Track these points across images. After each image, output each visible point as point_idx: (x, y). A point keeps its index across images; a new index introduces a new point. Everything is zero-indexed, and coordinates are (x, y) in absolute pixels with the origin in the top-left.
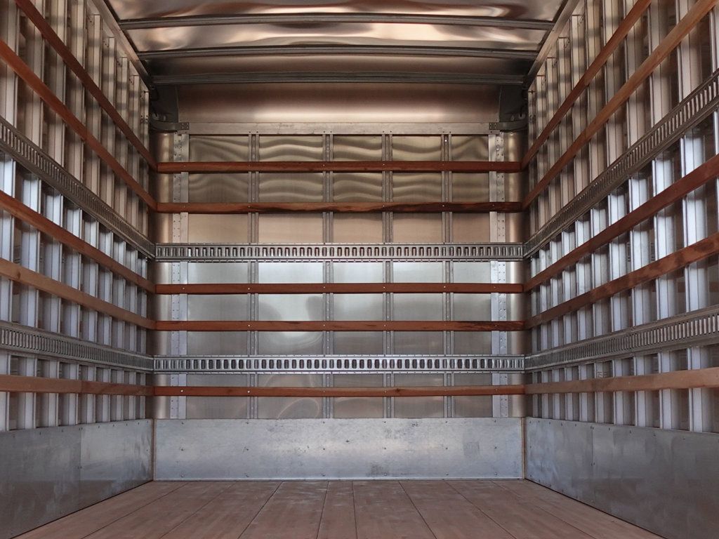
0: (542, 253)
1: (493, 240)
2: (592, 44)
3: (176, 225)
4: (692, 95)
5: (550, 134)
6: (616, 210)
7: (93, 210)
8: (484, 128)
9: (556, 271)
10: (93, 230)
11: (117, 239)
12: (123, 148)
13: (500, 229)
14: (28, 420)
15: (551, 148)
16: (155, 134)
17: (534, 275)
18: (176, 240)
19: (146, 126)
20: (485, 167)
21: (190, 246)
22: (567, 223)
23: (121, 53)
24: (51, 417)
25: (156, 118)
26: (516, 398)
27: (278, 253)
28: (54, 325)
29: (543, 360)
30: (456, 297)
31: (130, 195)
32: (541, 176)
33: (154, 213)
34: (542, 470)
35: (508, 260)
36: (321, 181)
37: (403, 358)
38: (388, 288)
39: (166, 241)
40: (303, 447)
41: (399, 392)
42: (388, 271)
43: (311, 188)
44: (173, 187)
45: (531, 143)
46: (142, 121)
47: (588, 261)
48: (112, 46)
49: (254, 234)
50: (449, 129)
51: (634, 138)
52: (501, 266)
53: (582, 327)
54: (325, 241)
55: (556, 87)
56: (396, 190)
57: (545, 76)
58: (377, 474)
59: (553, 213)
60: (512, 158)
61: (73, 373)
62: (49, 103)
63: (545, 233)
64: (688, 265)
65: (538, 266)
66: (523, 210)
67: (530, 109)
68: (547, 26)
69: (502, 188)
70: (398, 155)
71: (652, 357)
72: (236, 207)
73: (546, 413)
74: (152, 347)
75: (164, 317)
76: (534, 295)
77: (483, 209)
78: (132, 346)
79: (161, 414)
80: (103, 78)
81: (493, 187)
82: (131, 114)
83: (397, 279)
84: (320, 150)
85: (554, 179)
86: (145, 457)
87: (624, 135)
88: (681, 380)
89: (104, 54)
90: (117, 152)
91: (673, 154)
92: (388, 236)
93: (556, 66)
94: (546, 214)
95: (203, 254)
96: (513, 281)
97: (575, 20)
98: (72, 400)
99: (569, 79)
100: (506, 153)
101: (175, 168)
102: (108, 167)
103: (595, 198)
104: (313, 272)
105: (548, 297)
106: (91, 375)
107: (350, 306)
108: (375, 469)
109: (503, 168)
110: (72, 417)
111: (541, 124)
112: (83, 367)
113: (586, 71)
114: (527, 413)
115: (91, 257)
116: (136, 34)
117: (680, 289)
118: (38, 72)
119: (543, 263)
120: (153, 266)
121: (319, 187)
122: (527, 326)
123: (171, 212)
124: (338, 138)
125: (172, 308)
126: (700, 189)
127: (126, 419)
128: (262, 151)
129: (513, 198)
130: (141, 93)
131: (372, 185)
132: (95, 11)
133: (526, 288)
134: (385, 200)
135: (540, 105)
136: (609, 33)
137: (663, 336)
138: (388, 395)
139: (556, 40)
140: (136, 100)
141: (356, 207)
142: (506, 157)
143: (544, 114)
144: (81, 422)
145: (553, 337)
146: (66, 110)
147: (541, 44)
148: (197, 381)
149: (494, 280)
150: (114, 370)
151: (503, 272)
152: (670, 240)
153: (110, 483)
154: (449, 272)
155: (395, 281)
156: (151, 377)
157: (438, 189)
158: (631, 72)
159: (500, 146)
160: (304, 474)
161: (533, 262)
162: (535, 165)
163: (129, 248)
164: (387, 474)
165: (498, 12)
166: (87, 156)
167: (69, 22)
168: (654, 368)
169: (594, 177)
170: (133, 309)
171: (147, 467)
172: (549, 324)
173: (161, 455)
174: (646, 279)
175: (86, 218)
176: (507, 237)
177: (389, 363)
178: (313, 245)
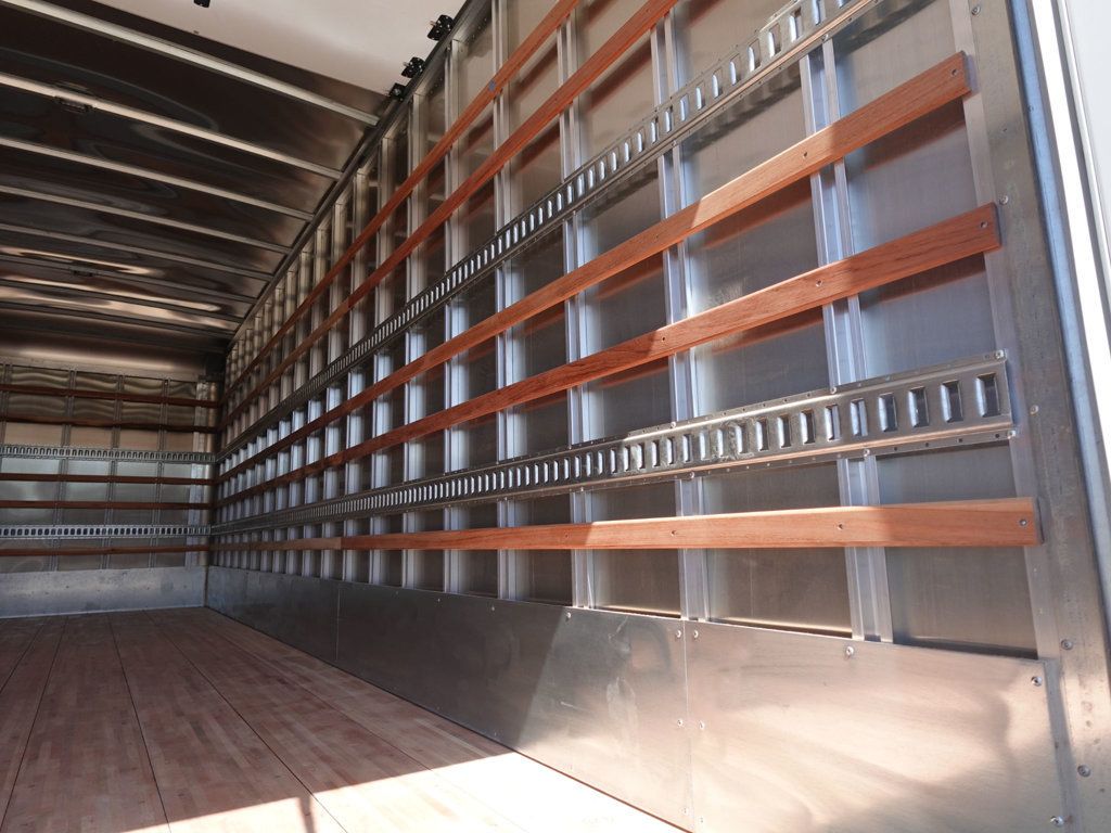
0: (227, 461)
1: (195, 451)
2: (266, 335)
5: (237, 386)
8: (195, 378)
9: (234, 473)
13: (200, 443)
15: (238, 395)
17: (221, 473)
20: (193, 404)
22: (243, 444)
26: (202, 553)
29: (222, 529)
30: (163, 486)
32: (231, 411)
34: (216, 600)
35: (204, 464)
36: (64, 402)
37: (120, 527)
38: (113, 479)
40: (29, 592)
41: (114, 551)
45: (226, 390)
47: (253, 468)
50: (170, 377)
52: (200, 467)
53: (248, 509)
54: (62, 445)
55: (243, 358)
56: (125, 411)
57: (238, 350)
58: (91, 609)
59: (236, 436)
60: (213, 398)
63: (230, 448)
65: (224, 469)
66: (217, 432)
67: (227, 369)
68: (241, 321)
69: (204, 416)
70: (129, 389)
73: (221, 563)
76: (220, 488)
77: (190, 429)
81: (197, 414)
83: (120, 473)
84: (65, 380)
85: (237, 415)
92: (115, 443)
93: (244, 345)
94: (232, 435)
96: (207, 477)
97: (257, 320)
99: (251, 354)
100: (209, 394)
104: (50, 466)
105: (229, 489)
107: (75, 491)
108: (89, 606)
109: (206, 404)
111: (233, 378)
113: (261, 352)
114: (210, 562)
119: (227, 467)
122: (214, 507)
124: (81, 374)
126: (318, 431)
128: (15, 376)
129: (211, 424)
131: (107, 408)
133: (215, 482)
134: (117, 419)
135: (233, 367)
136: (276, 330)
138: (105, 553)
139: (245, 330)
141: (91, 422)
142: (209, 398)
143: (235, 373)
145: (230, 515)
147: (236, 331)
149: (193, 476)
151: (200, 471)
152: (300, 460)
154: (161, 469)
155: (118, 474)
157: (157, 414)
158: (286, 356)
159: (204, 390)
160: (27, 612)
161: (222, 466)
162: (228, 405)
164: (99, 609)
165: (212, 308)
169: (272, 407)
172: (228, 507)
174: (285, 482)
176: (205, 448)
177: (107, 530)
178: (52, 446)
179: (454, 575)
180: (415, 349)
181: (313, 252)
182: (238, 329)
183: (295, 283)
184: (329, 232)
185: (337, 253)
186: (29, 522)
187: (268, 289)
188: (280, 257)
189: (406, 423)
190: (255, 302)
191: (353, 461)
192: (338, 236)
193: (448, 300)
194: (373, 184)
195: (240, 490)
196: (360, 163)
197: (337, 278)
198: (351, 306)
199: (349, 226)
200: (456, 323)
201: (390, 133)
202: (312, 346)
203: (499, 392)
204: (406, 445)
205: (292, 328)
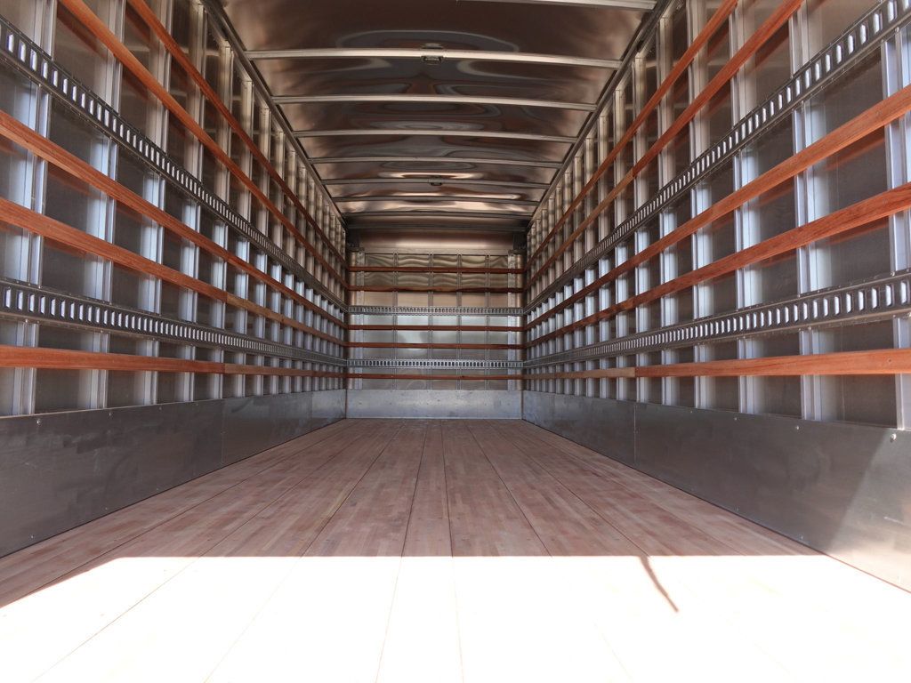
0: (532, 313)
1: (509, 306)
2: (558, 213)
3: (358, 297)
4: (606, 238)
5: (537, 255)
6: (568, 293)
7: (319, 289)
8: (506, 252)
9: (539, 322)
10: (318, 299)
11: (330, 303)
12: (333, 259)
13: (512, 301)
14: (287, 389)
15: (538, 262)
16: (348, 253)
17: (528, 323)
18: (358, 304)
19: (344, 249)
20: (507, 271)
21: (365, 307)
22: (544, 299)
23: (333, 214)
24: (298, 388)
25: (349, 245)
26: (518, 381)
27: (408, 311)
28: (299, 344)
29: (532, 363)
30: (491, 333)
31: (336, 282)
32: (533, 276)
33: (348, 291)
34: (530, 415)
35: (516, 315)
36: (428, 276)
37: (466, 361)
38: (459, 328)
39: (353, 304)
40: (418, 403)
41: (463, 378)
42: (459, 320)
43: (423, 280)
44: (357, 278)
45: (528, 260)
46: (342, 246)
47: (554, 317)
48: (328, 209)
49: (395, 301)
50: (489, 253)
51: (577, 259)
52: (513, 318)
53: (551, 348)
54: (429, 305)
55: (541, 233)
56: (463, 281)
57: (536, 228)
58: (453, 416)
59: (538, 294)
60: (519, 267)
61: (308, 367)
62: (298, 237)
63: (534, 303)
64: (601, 320)
65: (530, 319)
66: (523, 292)
67: (528, 244)
68: (537, 204)
69: (514, 281)
70: (465, 264)
71: (583, 363)
72: (387, 288)
73: (532, 388)
74: (346, 355)
75: (352, 340)
76: (528, 332)
77: (505, 291)
78: (337, 354)
79: (350, 387)
80: (324, 225)
81: (509, 281)
82: (337, 243)
83: (463, 324)
84: (427, 262)
85: (539, 277)
86: (342, 407)
87: (573, 257)
88: (596, 374)
89: (324, 214)
90: (330, 262)
91: (596, 267)
92: (459, 304)
93: (541, 223)
94: (535, 294)
95: (371, 311)
96: (518, 325)
97: (550, 201)
98: (308, 380)
99: (547, 229)
100: (516, 264)
101: (358, 269)
102: (326, 269)
103: (558, 287)
104: (423, 320)
105: (535, 333)
106: (317, 368)
107: (441, 336)
108: (452, 414)
109: (515, 271)
110: (308, 388)
111: (533, 250)
112: (321, 365)
113: (555, 226)
114: (524, 388)
115: (317, 311)
116: (339, 204)
117: (597, 331)
118: (292, 222)
119: (532, 318)
120: (347, 316)
121: (427, 279)
122: (524, 347)
123: (356, 291)
124: (436, 256)
125: (355, 336)
126: (608, 284)
127: (327, 389)
128: (400, 262)
129: (519, 286)
130: (342, 233)
132: (320, 194)
133: (524, 329)
134: (458, 286)
135: (533, 242)
136: (566, 208)
137: (588, 353)
138: (459, 379)
139: (541, 211)
140: (340, 236)
141: (444, 289)
142: (516, 266)
143: (535, 246)
144: (312, 390)
145: (537, 353)
146: (306, 241)
147: (534, 213)
148: (368, 371)
149: (509, 325)
150: (328, 366)
151: (513, 321)
152: (594, 308)
153: (325, 419)
154: (488, 321)
155: (463, 325)
156: (346, 369)
157: (483, 281)
158: (576, 227)
159: (513, 261)
161: (528, 317)
162: (530, 270)
163: (335, 307)
164: (458, 416)
165: (515, 197)
166: (316, 263)
167: (307, 198)
168: (584, 368)
169: (567, 269)
170: (337, 337)
171: (344, 411)
172: (535, 346)
173: (350, 406)
174: (581, 326)
175: (315, 293)
176: (516, 304)
177: (459, 364)
178: (424, 306)
179: (750, 397)
180: (701, 203)
181: (596, 136)
182: (535, 211)
183: (581, 167)
184: (611, 117)
185: (618, 134)
186: (415, 357)
187: (558, 176)
188: (569, 146)
189: (694, 269)
190: (548, 189)
191: (642, 305)
192: (619, 119)
193: (737, 151)
194: (651, 65)
195: (544, 334)
196: (638, 48)
197: (619, 155)
198: (635, 175)
199: (628, 108)
200: (746, 172)
201: (667, 13)
202: (600, 215)
203: (801, 229)
204: (695, 288)
205: (580, 204)
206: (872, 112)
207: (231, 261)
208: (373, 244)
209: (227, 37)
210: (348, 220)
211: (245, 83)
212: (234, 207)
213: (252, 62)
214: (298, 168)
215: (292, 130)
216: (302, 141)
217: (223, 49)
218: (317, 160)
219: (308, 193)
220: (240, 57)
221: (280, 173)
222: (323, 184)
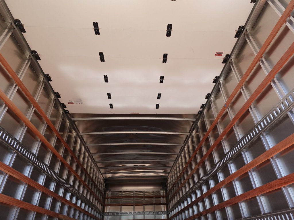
0: (171, 213)
1: (162, 210)
2: (176, 176)
3: (107, 209)
5: (170, 191)
8: (160, 190)
9: (173, 217)
12: (100, 195)
13: (163, 208)
15: (171, 194)
16: (105, 192)
17: (170, 217)
18: (107, 212)
19: (104, 190)
20: (160, 197)
21: (110, 213)
22: (174, 208)
23: (101, 178)
25: (106, 189)
27: (125, 214)
31: (100, 203)
32: (170, 198)
33: (104, 206)
35: (165, 214)
36: (133, 200)
42: (144, 217)
43: (131, 201)
44: (108, 201)
45: (167, 192)
46: (103, 189)
47: (178, 215)
48: (100, 177)
49: (121, 210)
50: (154, 190)
51: (184, 193)
54: (133, 211)
55: (171, 182)
56: (145, 201)
57: (169, 181)
59: (172, 206)
63: (171, 209)
65: (170, 216)
66: (167, 204)
67: (167, 186)
68: (169, 173)
69: (163, 199)
70: (146, 194)
77: (160, 204)
80: (98, 183)
83: (146, 218)
85: (172, 199)
87: (182, 193)
89: (98, 178)
92: (144, 210)
93: (171, 179)
95: (112, 214)
96: (166, 218)
97: (173, 172)
100: (164, 193)
101: (108, 198)
102: (97, 199)
103: (179, 203)
104: (131, 217)
109: (163, 197)
113: (175, 181)
116: (103, 175)
120: (103, 217)
123: (107, 206)
124: (136, 192)
128: (123, 194)
129: (165, 202)
130: (104, 184)
131: (141, 201)
132: (97, 172)
133: (169, 219)
134: (144, 203)
135: (168, 185)
136: (178, 175)
139: (170, 175)
140: (103, 186)
141: (139, 204)
142: (164, 195)
143: (169, 187)
146: (91, 189)
147: (168, 176)
149: (163, 218)
151: (164, 216)
157: (152, 201)
159: (162, 193)
162: (168, 196)
163: (99, 214)
167: (93, 173)
169: (181, 197)
175: (92, 209)
176: (164, 210)
178: (131, 212)
180: (221, 177)
181: (185, 153)
182: (168, 175)
183: (181, 162)
184: (188, 148)
185: (191, 152)
187: (175, 164)
188: (177, 156)
189: (224, 201)
190: (171, 168)
191: (209, 213)
192: (191, 148)
193: (228, 162)
194: (197, 134)
196: (193, 130)
197: (193, 159)
198: (198, 166)
199: (193, 145)
200: (233, 169)
201: (199, 122)
202: (189, 178)
203: (255, 190)
204: (226, 208)
205: (183, 174)
206: (264, 154)
207: (63, 201)
208: (114, 188)
209: (75, 130)
210: (106, 180)
211: (78, 141)
212: (68, 181)
213: (81, 136)
214: (91, 164)
215: (90, 153)
216: (94, 156)
217: (73, 133)
218: (98, 162)
219: (93, 172)
220: (78, 135)
221: (85, 167)
222: (99, 169)
